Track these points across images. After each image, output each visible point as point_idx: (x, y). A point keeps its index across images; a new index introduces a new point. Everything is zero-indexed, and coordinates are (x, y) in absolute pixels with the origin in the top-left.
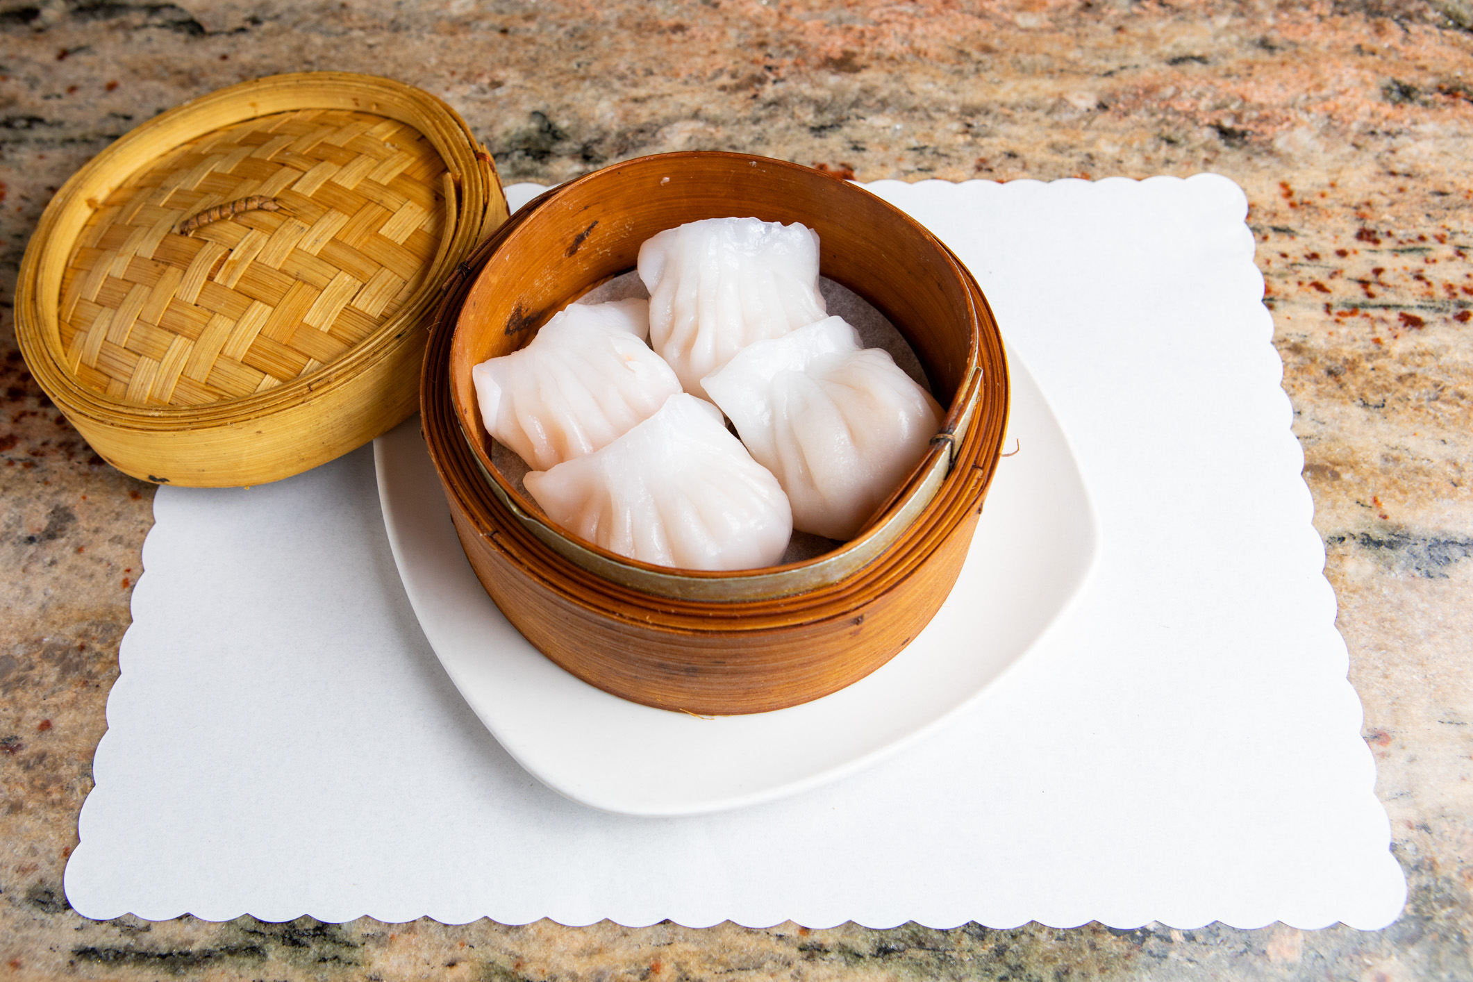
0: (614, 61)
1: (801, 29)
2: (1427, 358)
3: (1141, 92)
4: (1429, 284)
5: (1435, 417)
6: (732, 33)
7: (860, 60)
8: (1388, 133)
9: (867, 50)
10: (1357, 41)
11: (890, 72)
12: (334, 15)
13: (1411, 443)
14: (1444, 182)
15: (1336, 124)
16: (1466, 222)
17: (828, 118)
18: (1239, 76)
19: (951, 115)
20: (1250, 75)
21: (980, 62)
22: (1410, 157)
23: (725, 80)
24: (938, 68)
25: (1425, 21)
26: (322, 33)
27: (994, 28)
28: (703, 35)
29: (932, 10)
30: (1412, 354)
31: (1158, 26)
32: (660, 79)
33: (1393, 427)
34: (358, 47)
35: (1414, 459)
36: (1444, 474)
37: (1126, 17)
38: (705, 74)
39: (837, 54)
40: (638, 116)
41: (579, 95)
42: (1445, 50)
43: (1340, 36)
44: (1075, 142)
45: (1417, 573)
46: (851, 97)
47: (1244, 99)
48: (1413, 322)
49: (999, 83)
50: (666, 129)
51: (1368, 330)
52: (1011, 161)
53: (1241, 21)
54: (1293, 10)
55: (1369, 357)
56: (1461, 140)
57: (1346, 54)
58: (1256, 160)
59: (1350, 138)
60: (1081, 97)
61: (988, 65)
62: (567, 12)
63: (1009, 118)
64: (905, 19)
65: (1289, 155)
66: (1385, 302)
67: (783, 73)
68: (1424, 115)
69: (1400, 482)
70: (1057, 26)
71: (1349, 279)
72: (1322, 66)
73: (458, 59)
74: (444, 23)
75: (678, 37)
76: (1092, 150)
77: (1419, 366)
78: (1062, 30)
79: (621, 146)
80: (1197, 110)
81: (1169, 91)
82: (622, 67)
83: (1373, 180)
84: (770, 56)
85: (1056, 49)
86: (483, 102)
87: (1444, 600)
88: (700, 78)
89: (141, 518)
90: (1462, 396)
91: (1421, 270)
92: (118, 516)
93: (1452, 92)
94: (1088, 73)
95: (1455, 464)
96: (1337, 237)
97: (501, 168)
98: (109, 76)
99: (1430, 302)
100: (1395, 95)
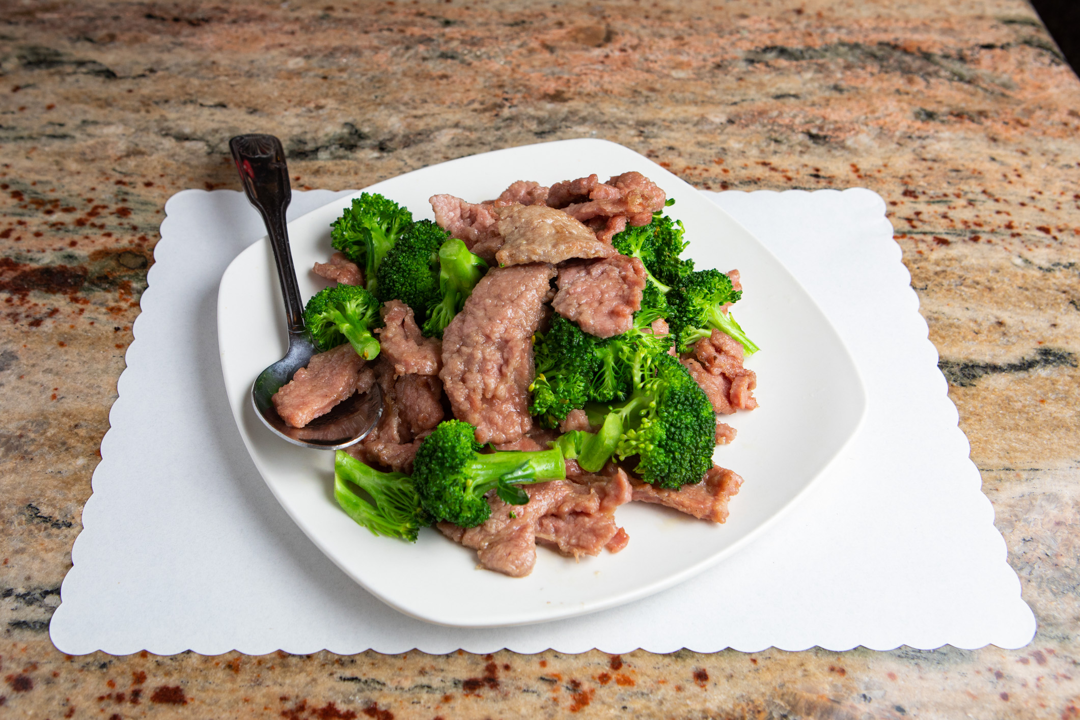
0: (400, 95)
1: (527, 78)
2: (953, 262)
3: (756, 114)
4: (952, 221)
5: (961, 295)
6: (480, 80)
7: (567, 95)
8: (920, 137)
9: (572, 89)
10: (897, 87)
11: (587, 102)
12: (207, 68)
13: (946, 310)
14: (958, 164)
15: (886, 132)
16: (973, 187)
17: (547, 127)
18: (820, 105)
19: (630, 126)
20: (828, 105)
21: (647, 97)
22: (935, 150)
23: (476, 105)
24: (619, 100)
25: (939, 77)
26: (198, 78)
27: (656, 78)
28: (461, 81)
29: (615, 68)
30: (943, 259)
31: (766, 78)
32: (432, 105)
33: (933, 300)
34: (224, 85)
35: (948, 319)
36: (969, 327)
37: (745, 73)
38: (462, 102)
39: (551, 91)
40: (417, 126)
41: (377, 114)
42: (954, 93)
43: (885, 85)
44: (713, 141)
45: (955, 384)
46: (562, 116)
47: (824, 118)
48: (943, 242)
49: (661, 108)
50: (436, 133)
51: (913, 246)
52: (671, 152)
53: (820, 75)
54: (854, 70)
55: (915, 261)
56: (966, 141)
57: (889, 94)
58: (834, 152)
59: (895, 139)
60: (716, 116)
61: (653, 98)
62: (368, 67)
63: (668, 128)
64: (597, 73)
65: (856, 150)
66: (923, 230)
67: (515, 102)
68: (942, 128)
69: (940, 332)
70: (699, 77)
71: (899, 218)
72: (874, 100)
73: (293, 93)
74: (283, 73)
75: (444, 81)
76: (725, 146)
77: (948, 266)
78: (702, 79)
79: (406, 142)
80: (794, 123)
81: (775, 113)
82: (406, 98)
83: (912, 163)
84: (507, 93)
85: (698, 90)
86: (310, 117)
87: (973, 399)
88: (459, 105)
89: (66, 358)
90: (978, 283)
91: (946, 213)
92: (49, 357)
93: (960, 115)
94: (720, 103)
95: (976, 321)
96: (889, 194)
97: (323, 155)
98: (48, 101)
99: (953, 231)
100: (923, 117)
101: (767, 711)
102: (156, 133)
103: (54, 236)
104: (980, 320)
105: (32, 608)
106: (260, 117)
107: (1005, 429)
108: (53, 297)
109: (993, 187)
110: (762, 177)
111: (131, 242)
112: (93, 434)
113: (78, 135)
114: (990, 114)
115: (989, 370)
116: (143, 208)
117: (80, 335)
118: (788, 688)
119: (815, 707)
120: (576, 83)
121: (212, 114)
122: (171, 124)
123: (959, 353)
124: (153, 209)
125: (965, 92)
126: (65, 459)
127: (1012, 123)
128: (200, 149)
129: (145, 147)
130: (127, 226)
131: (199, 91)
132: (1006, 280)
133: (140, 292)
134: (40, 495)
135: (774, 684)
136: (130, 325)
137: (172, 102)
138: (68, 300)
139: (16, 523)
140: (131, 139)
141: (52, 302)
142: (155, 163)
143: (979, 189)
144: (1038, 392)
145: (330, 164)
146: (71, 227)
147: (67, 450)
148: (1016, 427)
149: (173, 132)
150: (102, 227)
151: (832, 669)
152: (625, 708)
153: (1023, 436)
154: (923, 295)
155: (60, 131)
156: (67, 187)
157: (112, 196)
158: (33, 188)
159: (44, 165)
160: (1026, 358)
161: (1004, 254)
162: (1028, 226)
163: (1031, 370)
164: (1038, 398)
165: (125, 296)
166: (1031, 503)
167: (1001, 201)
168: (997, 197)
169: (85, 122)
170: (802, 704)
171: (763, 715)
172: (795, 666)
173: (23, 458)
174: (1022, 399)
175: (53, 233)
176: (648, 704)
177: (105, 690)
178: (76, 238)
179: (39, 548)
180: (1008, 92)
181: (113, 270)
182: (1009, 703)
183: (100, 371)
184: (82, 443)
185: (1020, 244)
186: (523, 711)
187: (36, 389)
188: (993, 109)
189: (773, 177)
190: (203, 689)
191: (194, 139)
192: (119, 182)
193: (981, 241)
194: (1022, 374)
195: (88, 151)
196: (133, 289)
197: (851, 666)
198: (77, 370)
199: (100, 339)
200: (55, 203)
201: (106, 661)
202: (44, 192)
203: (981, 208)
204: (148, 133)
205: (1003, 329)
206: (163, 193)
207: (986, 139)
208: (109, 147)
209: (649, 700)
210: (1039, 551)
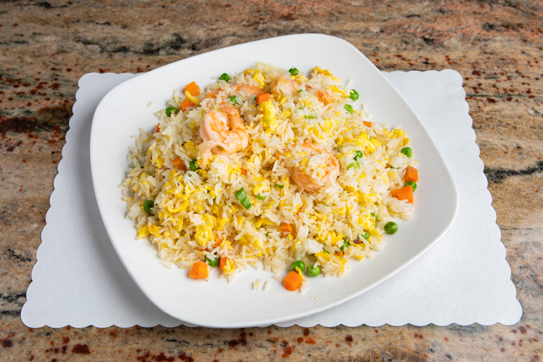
0: (204, 17)
1: (273, 6)
2: (497, 112)
3: (396, 26)
4: (498, 89)
5: (499, 131)
6: (248, 7)
7: (294, 16)
8: (484, 40)
9: (297, 13)
10: (474, 10)
11: (305, 20)
13: (490, 140)
14: (504, 55)
15: (466, 37)
16: (511, 69)
18: (431, 21)
20: (435, 21)
21: (338, 17)
22: (492, 47)
23: (245, 23)
24: (322, 19)
25: (498, 3)
26: (95, 7)
27: (343, 5)
28: (237, 8)
30: (491, 111)
31: (403, 5)
32: (221, 23)
33: (484, 135)
34: (109, 12)
35: (491, 145)
36: (502, 150)
37: (391, 2)
38: (237, 21)
39: (286, 14)
40: (213, 35)
41: (191, 28)
42: (505, 13)
43: (468, 8)
44: (372, 43)
45: (491, 182)
46: (290, 28)
47: (433, 29)
48: (492, 101)
49: (345, 24)
50: (223, 39)
51: (476, 103)
53: (433, 3)
55: (476, 112)
56: (510, 42)
57: (470, 14)
58: (437, 49)
59: (471, 41)
60: (374, 28)
61: (341, 18)
63: (348, 35)
64: (310, 3)
65: (449, 47)
66: (482, 94)
67: (266, 20)
68: (497, 34)
69: (486, 152)
70: (366, 5)
72: (461, 18)
73: (146, 16)
74: (141, 4)
75: (228, 9)
76: (378, 46)
77: (493, 115)
78: (368, 6)
79: (206, 45)
80: (416, 32)
81: (406, 26)
82: (207, 19)
83: (479, 55)
84: (261, 15)
85: (366, 12)
86: (156, 30)
87: (501, 190)
88: (235, 22)
89: (26, 169)
90: (509, 125)
91: (495, 84)
92: (18, 168)
93: (507, 26)
94: (377, 20)
95: (505, 146)
96: (465, 73)
97: (162, 52)
98: (14, 21)
99: (498, 94)
100: (487, 27)
101: (382, 357)
102: (73, 40)
103: (19, 100)
104: (508, 145)
105: (12, 304)
106: (129, 30)
107: (516, 207)
108: (19, 135)
109: (522, 69)
110: (397, 64)
111: (60, 103)
112: (41, 211)
113: (31, 41)
114: (524, 26)
115: (510, 174)
116: (66, 83)
117: (34, 156)
118: (393, 345)
119: (406, 355)
120: (299, 9)
121: (103, 29)
122: (81, 35)
123: (495, 164)
124: (72, 84)
125: (512, 12)
126: (27, 224)
127: (536, 31)
128: (96, 49)
129: (67, 48)
130: (57, 94)
131: (95, 15)
132: (524, 123)
133: (65, 132)
134: (15, 244)
135: (386, 343)
136: (60, 150)
137: (81, 21)
138: (27, 136)
139: (2, 259)
140: (59, 43)
141: (19, 137)
142: (72, 58)
143: (514, 70)
144: (535, 186)
145: (166, 58)
146: (28, 95)
147: (28, 219)
148: (522, 206)
149: (82, 39)
150: (44, 95)
151: (416, 336)
152: (310, 355)
153: (525, 210)
154: (479, 131)
155: (21, 39)
156: (25, 72)
157: (50, 77)
158: (7, 72)
159: (13, 59)
160: (531, 167)
161: (524, 108)
162: (539, 92)
163: (533, 174)
164: (535, 190)
165: (57, 134)
166: (526, 247)
167: (526, 77)
168: (523, 74)
169: (34, 34)
170: (400, 353)
171: (379, 359)
172: (397, 334)
173: (5, 224)
174: (526, 190)
175: (19, 98)
176: (322, 353)
177: (49, 346)
178: (31, 101)
179: (15, 272)
180: (535, 13)
181: (51, 119)
182: (505, 354)
183: (44, 176)
184: (36, 215)
185: (533, 102)
186: (259, 357)
187: (11, 186)
188: (526, 23)
189: (403, 64)
190: (98, 346)
191: (93, 44)
192: (53, 69)
193: (513, 100)
194: (527, 176)
195: (36, 51)
196: (61, 130)
197: (426, 334)
198: (33, 175)
199: (44, 158)
200: (19, 81)
201: (49, 331)
202: (13, 75)
203: (514, 81)
204: (68, 40)
205: (520, 150)
206: (76, 75)
207: (520, 41)
208: (48, 48)
209: (322, 352)
210: (527, 273)
